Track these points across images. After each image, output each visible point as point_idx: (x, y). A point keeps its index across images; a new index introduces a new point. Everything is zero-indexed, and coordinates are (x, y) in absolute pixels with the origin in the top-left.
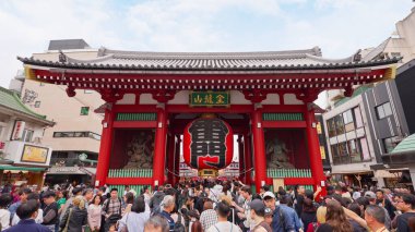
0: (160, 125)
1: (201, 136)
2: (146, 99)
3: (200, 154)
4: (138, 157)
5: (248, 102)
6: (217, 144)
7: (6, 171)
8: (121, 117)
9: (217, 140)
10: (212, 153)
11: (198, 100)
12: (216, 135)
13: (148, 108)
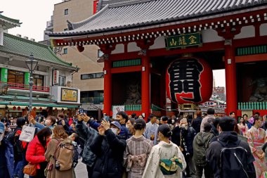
0: (143, 69)
1: (177, 75)
2: (133, 47)
3: (176, 91)
4: (134, 95)
5: (220, 39)
6: (191, 82)
7: (54, 108)
8: (115, 64)
9: (190, 78)
10: (186, 90)
11: (173, 43)
12: (189, 74)
13: (134, 55)
